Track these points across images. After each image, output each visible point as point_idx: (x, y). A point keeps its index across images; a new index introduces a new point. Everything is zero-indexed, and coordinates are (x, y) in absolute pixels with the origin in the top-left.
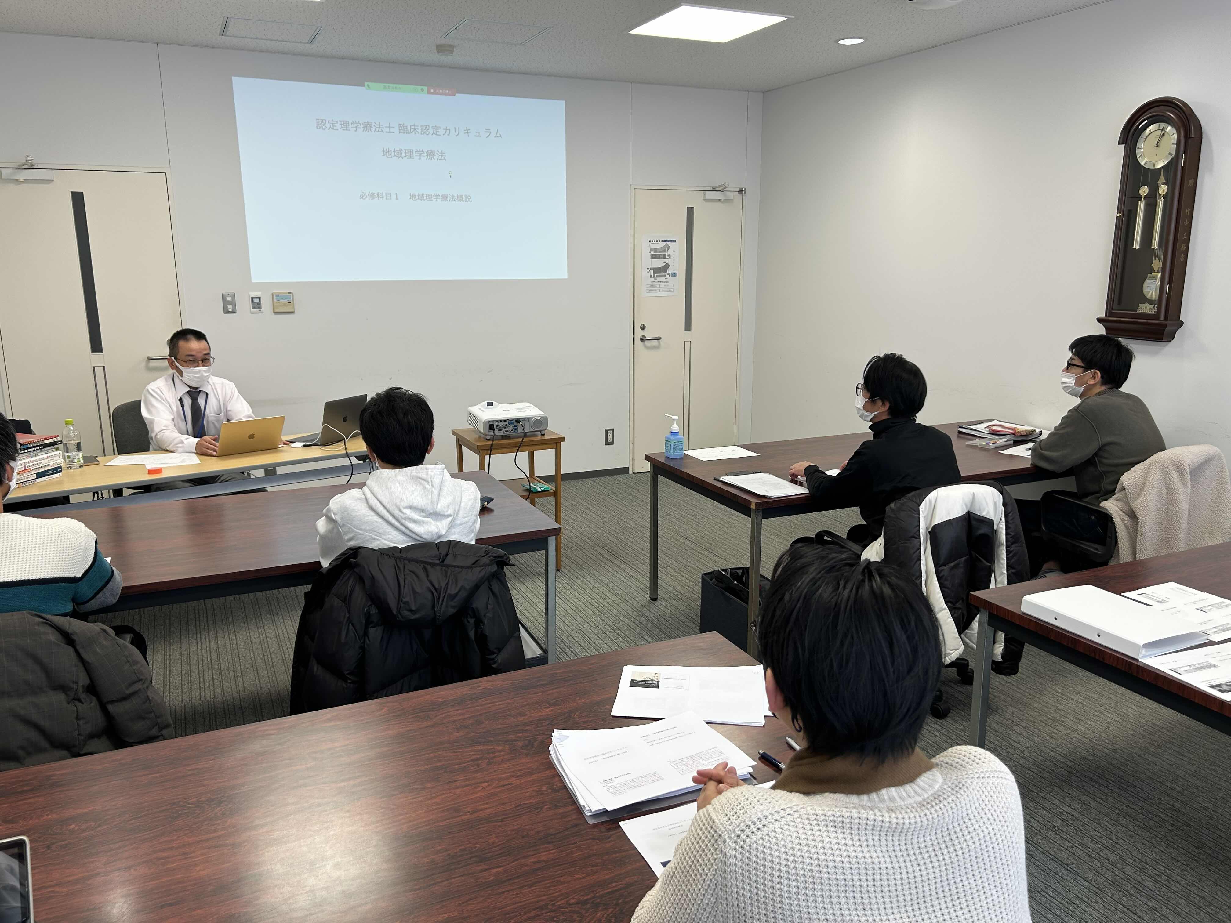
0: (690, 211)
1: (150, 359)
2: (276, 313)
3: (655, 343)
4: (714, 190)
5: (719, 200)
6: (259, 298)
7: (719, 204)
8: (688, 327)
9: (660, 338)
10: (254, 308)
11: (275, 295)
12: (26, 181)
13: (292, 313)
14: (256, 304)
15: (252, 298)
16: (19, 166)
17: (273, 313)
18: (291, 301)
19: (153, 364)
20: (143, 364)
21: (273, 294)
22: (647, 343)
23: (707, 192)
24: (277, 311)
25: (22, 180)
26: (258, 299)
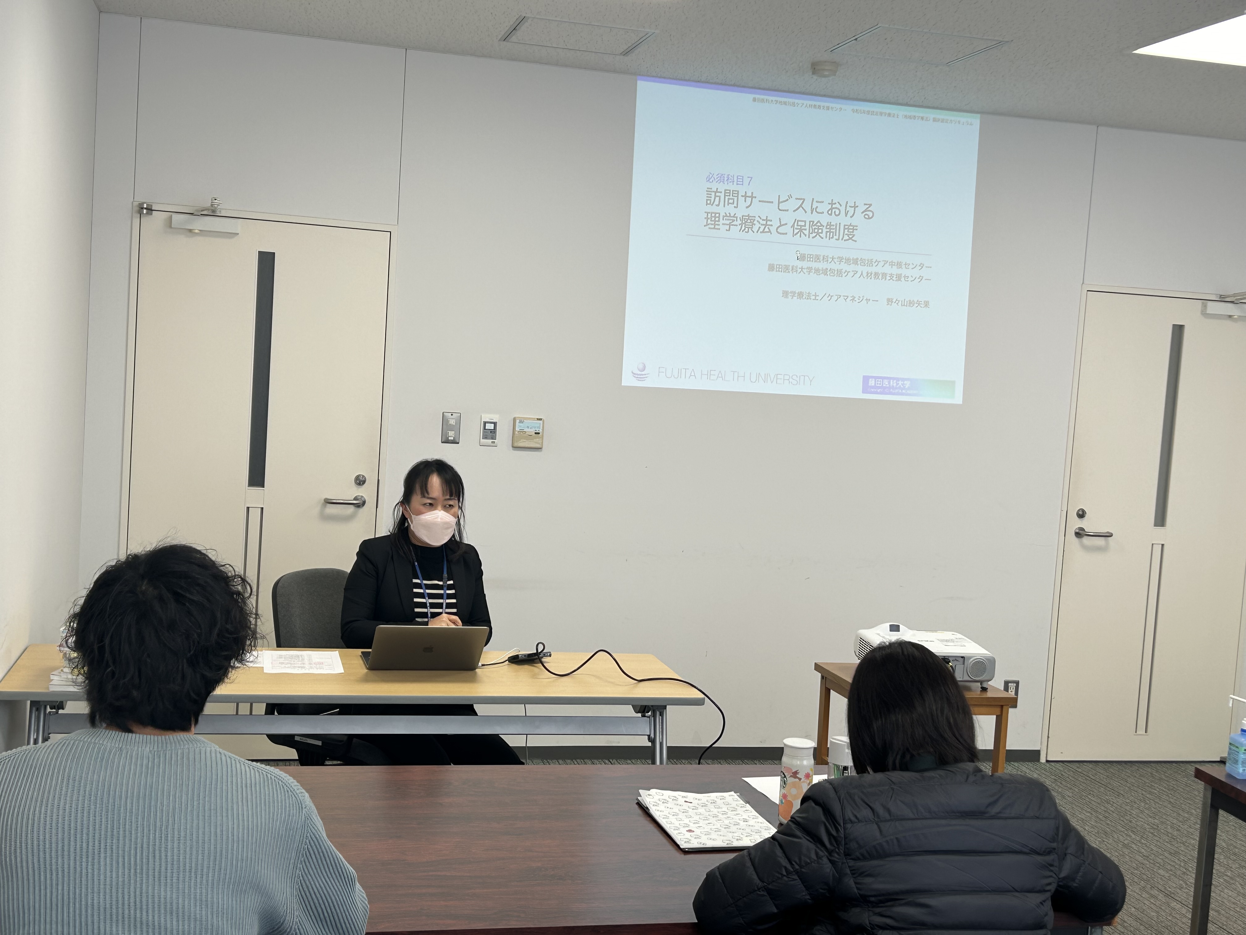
0: (1178, 331)
1: (329, 502)
2: (515, 448)
3: (1100, 541)
4: (1222, 299)
5: (1230, 316)
6: (495, 424)
7: (1228, 322)
8: (1160, 519)
9: (1111, 535)
10: (485, 437)
11: (518, 421)
12: (202, 233)
13: (539, 449)
14: (490, 433)
15: (485, 423)
16: (197, 211)
17: (511, 448)
18: (541, 431)
19: (332, 510)
20: (317, 510)
21: (515, 419)
22: (1086, 540)
23: (1210, 303)
24: (516, 445)
25: (197, 231)
26: (493, 425)
